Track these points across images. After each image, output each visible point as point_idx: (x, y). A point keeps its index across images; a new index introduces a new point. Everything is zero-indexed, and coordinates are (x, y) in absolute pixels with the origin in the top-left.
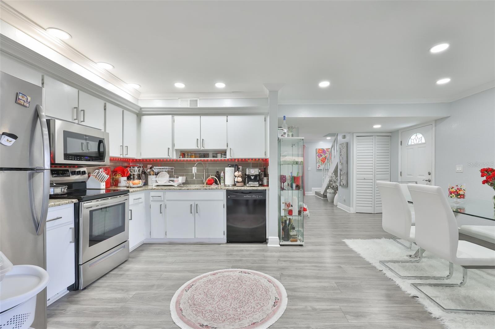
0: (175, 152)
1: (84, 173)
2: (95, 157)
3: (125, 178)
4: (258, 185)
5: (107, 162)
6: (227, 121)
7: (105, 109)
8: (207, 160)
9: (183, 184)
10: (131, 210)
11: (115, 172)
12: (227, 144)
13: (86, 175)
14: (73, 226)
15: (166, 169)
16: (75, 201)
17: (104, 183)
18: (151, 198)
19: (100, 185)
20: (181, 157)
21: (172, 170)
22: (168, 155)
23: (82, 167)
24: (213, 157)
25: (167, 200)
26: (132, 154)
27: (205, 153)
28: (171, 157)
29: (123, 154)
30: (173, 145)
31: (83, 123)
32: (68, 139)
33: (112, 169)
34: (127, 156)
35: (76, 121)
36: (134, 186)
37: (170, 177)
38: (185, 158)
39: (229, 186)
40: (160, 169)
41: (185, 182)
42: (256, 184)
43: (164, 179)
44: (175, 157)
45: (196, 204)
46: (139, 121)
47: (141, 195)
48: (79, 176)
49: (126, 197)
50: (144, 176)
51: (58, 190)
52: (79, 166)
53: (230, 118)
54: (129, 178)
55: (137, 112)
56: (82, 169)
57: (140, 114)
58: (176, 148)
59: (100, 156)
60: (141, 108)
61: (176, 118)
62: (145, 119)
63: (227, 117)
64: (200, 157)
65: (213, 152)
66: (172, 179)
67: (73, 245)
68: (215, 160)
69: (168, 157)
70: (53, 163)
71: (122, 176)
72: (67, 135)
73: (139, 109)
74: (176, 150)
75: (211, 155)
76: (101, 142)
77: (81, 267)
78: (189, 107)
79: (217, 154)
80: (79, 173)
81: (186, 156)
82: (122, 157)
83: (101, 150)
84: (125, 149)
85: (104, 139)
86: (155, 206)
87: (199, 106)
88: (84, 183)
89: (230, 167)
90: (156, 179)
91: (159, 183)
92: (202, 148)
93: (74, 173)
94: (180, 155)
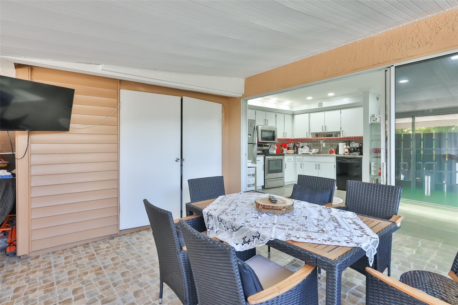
0: (311, 135)
1: (268, 146)
2: (271, 139)
3: (286, 149)
4: (358, 154)
5: (276, 141)
6: (341, 113)
7: (276, 117)
8: (332, 138)
9: (317, 153)
10: (286, 164)
11: (281, 146)
12: (341, 128)
13: (269, 147)
14: (263, 164)
15: (306, 144)
16: (264, 155)
17: (276, 151)
18: (297, 160)
19: (274, 152)
20: (316, 137)
21: (311, 145)
22: (307, 136)
23: (268, 143)
24: (335, 136)
25: (305, 161)
26: (289, 137)
27: (330, 134)
28: (308, 137)
29: (284, 137)
30: (309, 130)
31: (267, 125)
32: (263, 132)
33: (280, 144)
34: (286, 138)
35: (265, 125)
36: (289, 153)
37: (310, 149)
38: (318, 137)
39: (341, 155)
40: (303, 144)
41: (318, 152)
42: (357, 153)
43: (306, 150)
44: (311, 137)
45: (319, 164)
46: (293, 118)
47: (292, 158)
48: (266, 147)
49: (283, 157)
50: (296, 148)
51: (260, 152)
52: (267, 143)
53: (342, 111)
54: (288, 149)
55: (292, 114)
56: (267, 144)
57: (293, 115)
58: (311, 132)
59: (273, 138)
60: (293, 112)
61: (311, 114)
62: (296, 116)
63: (341, 110)
64: (327, 137)
65: (335, 133)
66: (310, 150)
67: (263, 171)
68: (336, 138)
69: (307, 137)
70: (258, 142)
71: (285, 148)
72: (262, 131)
73: (292, 112)
74: (312, 133)
75: (334, 135)
76: (274, 132)
77: (266, 180)
78: (318, 108)
79: (337, 134)
80: (266, 146)
81: (319, 136)
82: (284, 138)
83: (274, 135)
84: (285, 134)
85: (275, 131)
86: (298, 164)
87: (323, 106)
88: (268, 150)
89: (342, 142)
90: (302, 150)
91: (303, 153)
92: (326, 131)
93: (265, 146)
94: (315, 136)
